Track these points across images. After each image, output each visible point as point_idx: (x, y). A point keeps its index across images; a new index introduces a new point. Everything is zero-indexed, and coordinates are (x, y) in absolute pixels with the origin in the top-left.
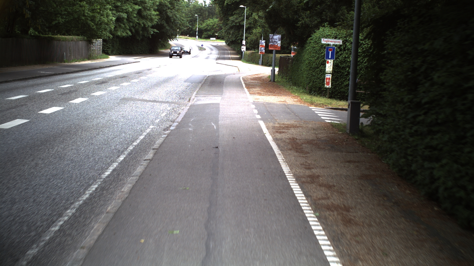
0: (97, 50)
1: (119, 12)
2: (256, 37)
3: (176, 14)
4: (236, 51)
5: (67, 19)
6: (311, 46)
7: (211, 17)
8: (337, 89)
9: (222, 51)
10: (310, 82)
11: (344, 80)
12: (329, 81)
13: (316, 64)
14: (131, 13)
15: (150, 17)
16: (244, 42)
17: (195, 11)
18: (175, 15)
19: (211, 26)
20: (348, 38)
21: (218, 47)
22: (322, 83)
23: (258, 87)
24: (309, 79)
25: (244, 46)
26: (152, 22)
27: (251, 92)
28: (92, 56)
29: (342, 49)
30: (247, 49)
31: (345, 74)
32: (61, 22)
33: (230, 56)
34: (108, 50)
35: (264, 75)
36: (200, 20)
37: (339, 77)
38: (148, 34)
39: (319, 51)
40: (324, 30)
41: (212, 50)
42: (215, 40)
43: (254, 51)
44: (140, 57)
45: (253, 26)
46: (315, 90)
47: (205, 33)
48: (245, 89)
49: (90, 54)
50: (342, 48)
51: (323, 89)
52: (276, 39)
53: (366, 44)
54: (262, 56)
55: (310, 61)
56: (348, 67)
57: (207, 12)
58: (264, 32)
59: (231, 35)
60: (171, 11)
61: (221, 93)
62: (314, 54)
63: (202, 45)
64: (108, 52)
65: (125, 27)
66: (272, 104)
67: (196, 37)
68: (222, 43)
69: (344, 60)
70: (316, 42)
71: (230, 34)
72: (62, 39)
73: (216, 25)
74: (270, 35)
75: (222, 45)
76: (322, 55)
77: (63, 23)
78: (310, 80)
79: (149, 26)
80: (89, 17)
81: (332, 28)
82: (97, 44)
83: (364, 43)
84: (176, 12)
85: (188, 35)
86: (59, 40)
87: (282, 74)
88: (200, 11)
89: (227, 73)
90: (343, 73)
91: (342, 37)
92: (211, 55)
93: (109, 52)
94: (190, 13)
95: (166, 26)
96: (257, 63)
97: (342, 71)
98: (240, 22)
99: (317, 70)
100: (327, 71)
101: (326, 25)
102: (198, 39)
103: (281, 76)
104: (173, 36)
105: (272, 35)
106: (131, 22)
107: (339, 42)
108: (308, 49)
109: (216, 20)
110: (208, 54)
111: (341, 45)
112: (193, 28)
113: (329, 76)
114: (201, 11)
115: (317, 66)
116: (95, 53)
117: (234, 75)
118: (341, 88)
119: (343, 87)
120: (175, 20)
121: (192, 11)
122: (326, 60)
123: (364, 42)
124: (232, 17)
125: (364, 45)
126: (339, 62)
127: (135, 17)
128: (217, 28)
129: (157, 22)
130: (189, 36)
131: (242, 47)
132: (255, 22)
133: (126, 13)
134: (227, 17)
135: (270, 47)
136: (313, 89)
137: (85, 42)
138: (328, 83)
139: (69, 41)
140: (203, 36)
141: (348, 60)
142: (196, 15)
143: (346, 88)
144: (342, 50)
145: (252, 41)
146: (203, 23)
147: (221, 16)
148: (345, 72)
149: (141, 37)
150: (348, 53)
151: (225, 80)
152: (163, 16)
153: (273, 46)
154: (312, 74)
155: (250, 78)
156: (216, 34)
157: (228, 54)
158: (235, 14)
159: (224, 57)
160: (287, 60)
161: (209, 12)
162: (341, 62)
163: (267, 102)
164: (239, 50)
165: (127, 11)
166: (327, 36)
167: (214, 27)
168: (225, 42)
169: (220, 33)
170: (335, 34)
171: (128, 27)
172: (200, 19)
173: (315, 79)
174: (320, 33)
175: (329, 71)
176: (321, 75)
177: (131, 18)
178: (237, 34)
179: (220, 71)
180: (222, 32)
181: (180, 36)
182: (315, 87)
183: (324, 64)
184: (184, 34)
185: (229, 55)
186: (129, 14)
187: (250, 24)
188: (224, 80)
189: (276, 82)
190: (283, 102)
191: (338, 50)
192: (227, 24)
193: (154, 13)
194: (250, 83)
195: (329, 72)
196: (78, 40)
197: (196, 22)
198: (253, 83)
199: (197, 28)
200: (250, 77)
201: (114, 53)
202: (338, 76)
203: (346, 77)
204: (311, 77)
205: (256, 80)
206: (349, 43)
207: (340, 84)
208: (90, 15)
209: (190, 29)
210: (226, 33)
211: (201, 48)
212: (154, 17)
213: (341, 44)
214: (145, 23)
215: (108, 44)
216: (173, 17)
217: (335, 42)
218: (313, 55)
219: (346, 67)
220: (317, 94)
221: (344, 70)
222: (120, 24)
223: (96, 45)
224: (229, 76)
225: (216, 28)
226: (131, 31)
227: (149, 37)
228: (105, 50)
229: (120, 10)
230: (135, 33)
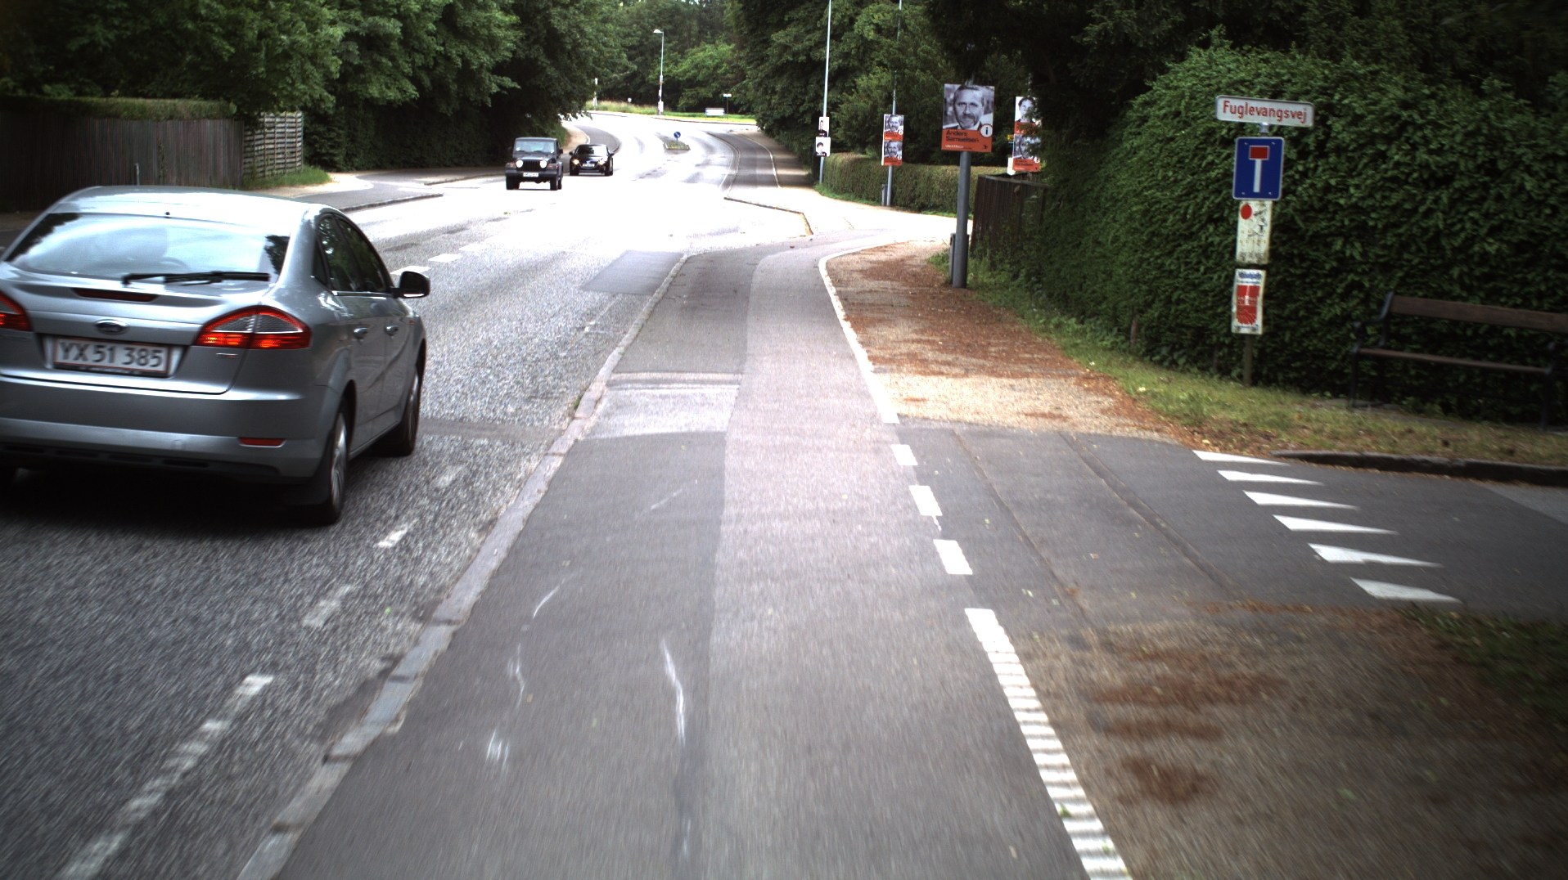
0: (279, 151)
1: (374, 13)
2: (870, 102)
3: (582, 21)
4: (794, 154)
5: (126, 29)
6: (1152, 135)
7: (709, 37)
8: (1287, 339)
9: (746, 156)
10: (1153, 301)
11: (1320, 294)
12: (1253, 302)
13: (1184, 220)
14: (417, 19)
15: (486, 32)
16: (824, 123)
17: (654, 17)
18: (578, 27)
19: (708, 69)
20: (1337, 97)
21: (730, 141)
22: (1211, 308)
23: (904, 317)
24: (1144, 287)
25: (826, 136)
26: (493, 50)
27: (876, 352)
28: (261, 175)
29: (1312, 148)
30: (836, 147)
31: (1327, 267)
32: (104, 43)
33: (774, 172)
34: (331, 151)
35: (909, 252)
36: (673, 49)
37: (1297, 283)
38: (479, 92)
39: (1195, 155)
40: (1211, 60)
41: (710, 149)
42: (722, 117)
43: (861, 156)
44: (449, 178)
45: (856, 63)
46: (1175, 340)
47: (689, 92)
48: (846, 326)
49: (252, 168)
50: (1307, 145)
51: (1214, 338)
52: (973, 104)
53: (1430, 122)
54: (893, 173)
55: (1151, 205)
56: (1340, 234)
57: (695, 23)
58: (899, 83)
59: (777, 97)
60: (565, 12)
61: (737, 359)
62: (1170, 174)
63: (677, 135)
64: (332, 161)
65: (397, 67)
66: (1000, 436)
67: (657, 105)
68: (747, 126)
69: (1321, 199)
70: (1177, 114)
71: (774, 92)
72: (125, 113)
73: (725, 64)
74: (947, 86)
75: (745, 132)
76: (1213, 174)
77: (109, 46)
78: (1150, 292)
79: (481, 65)
80: (215, 21)
81: (1249, 51)
82: (280, 130)
83: (1420, 121)
84: (583, 17)
85: (630, 100)
86: (113, 115)
87: (993, 253)
88: (672, 16)
89: (766, 241)
90: (1314, 261)
91: (1307, 92)
92: (708, 168)
93: (336, 159)
94: (638, 23)
95: (545, 65)
96: (873, 200)
97: (1313, 254)
98: (810, 50)
99: (1185, 247)
100: (1243, 255)
101: (1216, 41)
102: (662, 114)
103: (986, 259)
104: (574, 102)
105: (957, 86)
106: (417, 51)
107: (1299, 114)
108: (1134, 151)
109: (725, 49)
110: (698, 165)
111: (1303, 131)
112: (649, 74)
113: (1251, 276)
114: (676, 17)
115: (1184, 226)
116: (270, 162)
117: (790, 252)
118: (1304, 335)
119: (1314, 331)
120: (576, 45)
121: (643, 19)
122: (1238, 203)
123: (1416, 117)
124: (781, 33)
125: (1421, 127)
126: (1295, 210)
127: (430, 33)
128: (729, 75)
129: (514, 52)
130: (633, 102)
131: (818, 140)
132: (865, 52)
133: (400, 17)
134: (763, 35)
135: (949, 140)
136: (1169, 337)
137: (227, 122)
138: (1246, 314)
139: (158, 120)
140: (682, 102)
141: (1342, 201)
142: (657, 31)
143: (1329, 337)
144: (1310, 153)
145: (855, 117)
146: (682, 58)
147: (741, 32)
148: (1324, 258)
149: (456, 105)
150: (1339, 167)
151: (758, 279)
152: (535, 30)
153: (958, 134)
154: (1162, 265)
155: (859, 267)
156: (725, 95)
157: (768, 164)
158: (791, 21)
159: (754, 176)
160: (1018, 193)
161: (701, 22)
162: (1308, 211)
163: (969, 418)
164: (806, 150)
165: (402, 9)
166: (1229, 85)
167: (720, 71)
168: (758, 121)
169: (738, 92)
170: (1269, 76)
171: (408, 69)
172: (671, 45)
173: (1177, 288)
174: (1193, 75)
175: (1251, 255)
176: (1205, 273)
177: (418, 38)
178: (800, 93)
179: (735, 230)
180: (745, 87)
181: (605, 104)
182: (1177, 325)
183: (1225, 221)
184: (612, 94)
185: (771, 167)
186: (408, 21)
187: (846, 56)
188: (751, 276)
189: (971, 289)
190: (1051, 416)
191: (1293, 155)
192: (763, 60)
193: (499, 15)
194: (862, 296)
195: (1255, 261)
196: (196, 116)
197: (656, 56)
198: (876, 297)
199: (661, 77)
200: (856, 263)
201: (356, 164)
202: (1292, 275)
203: (1332, 284)
204: (1156, 278)
205: (885, 278)
206: (1343, 122)
207: (1302, 313)
208: (218, 13)
209: (638, 80)
210: (761, 89)
211: (674, 145)
212: (500, 33)
213: (1309, 123)
214: (469, 54)
215: (334, 131)
216: (570, 34)
217: (1280, 115)
218: (1165, 178)
219: (1331, 234)
220: (1187, 362)
221: (1321, 247)
222: (376, 56)
223: (277, 135)
224: (770, 257)
225: (724, 74)
226: (415, 80)
227: (484, 104)
228: (323, 151)
229: (375, 7)
230: (431, 89)
